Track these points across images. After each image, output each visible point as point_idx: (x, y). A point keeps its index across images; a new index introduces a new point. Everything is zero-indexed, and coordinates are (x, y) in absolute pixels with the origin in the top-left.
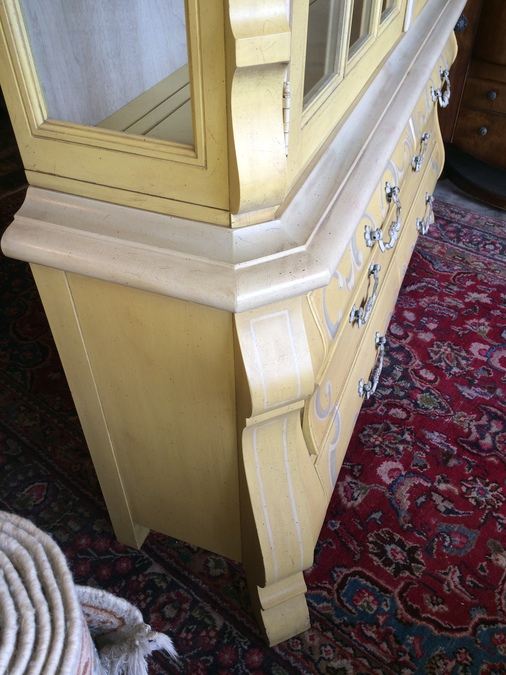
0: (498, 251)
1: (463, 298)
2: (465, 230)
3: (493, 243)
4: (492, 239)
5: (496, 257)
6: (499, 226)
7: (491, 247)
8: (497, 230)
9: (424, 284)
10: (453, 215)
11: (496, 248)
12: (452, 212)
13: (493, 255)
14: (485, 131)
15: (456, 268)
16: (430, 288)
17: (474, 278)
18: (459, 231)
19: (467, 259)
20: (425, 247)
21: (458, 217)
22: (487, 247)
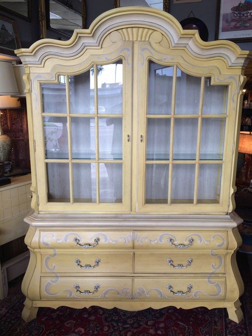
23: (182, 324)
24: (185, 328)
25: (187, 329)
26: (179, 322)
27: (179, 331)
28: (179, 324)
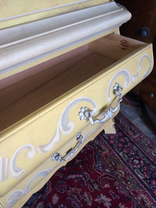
0: (139, 166)
1: (94, 197)
2: (129, 144)
3: (140, 160)
4: (141, 155)
5: (135, 171)
6: (151, 148)
7: (137, 162)
8: (148, 150)
9: (81, 176)
10: (130, 132)
11: (140, 164)
12: (131, 129)
13: (134, 168)
14: (153, 95)
15: (107, 170)
16: (83, 180)
17: (112, 183)
18: (126, 143)
19: (117, 166)
20: (100, 149)
21: (131, 133)
22: (135, 161)
23: (73, 176)
24: (81, 178)
25: (83, 179)
26: (70, 177)
27: (79, 190)
28: (71, 179)
